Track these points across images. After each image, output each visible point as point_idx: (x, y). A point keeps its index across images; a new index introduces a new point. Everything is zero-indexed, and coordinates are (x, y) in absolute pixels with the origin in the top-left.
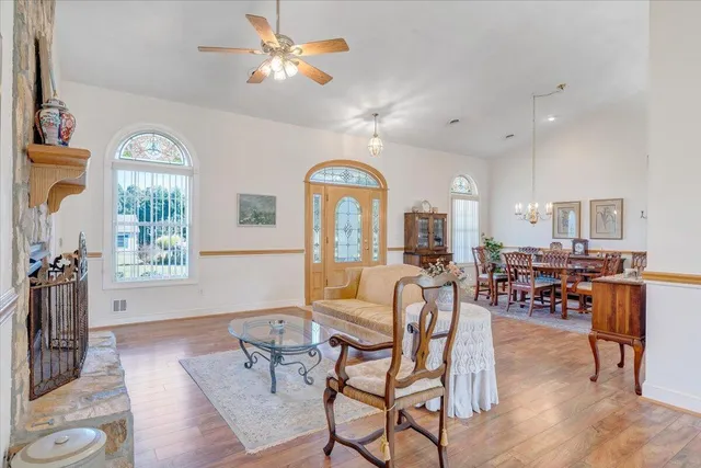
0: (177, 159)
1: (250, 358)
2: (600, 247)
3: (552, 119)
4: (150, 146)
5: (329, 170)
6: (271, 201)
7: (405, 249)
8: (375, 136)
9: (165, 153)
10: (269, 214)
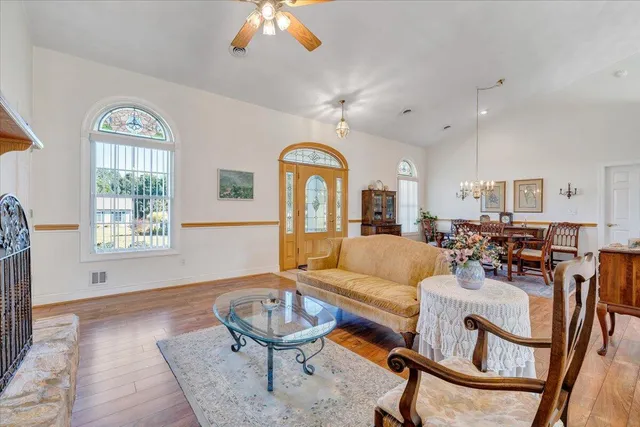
0: (158, 134)
1: (238, 340)
2: (523, 218)
3: (484, 113)
4: (131, 120)
5: (299, 151)
6: (249, 177)
7: (363, 221)
8: (343, 120)
9: (147, 127)
10: (247, 189)
